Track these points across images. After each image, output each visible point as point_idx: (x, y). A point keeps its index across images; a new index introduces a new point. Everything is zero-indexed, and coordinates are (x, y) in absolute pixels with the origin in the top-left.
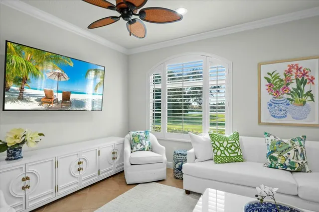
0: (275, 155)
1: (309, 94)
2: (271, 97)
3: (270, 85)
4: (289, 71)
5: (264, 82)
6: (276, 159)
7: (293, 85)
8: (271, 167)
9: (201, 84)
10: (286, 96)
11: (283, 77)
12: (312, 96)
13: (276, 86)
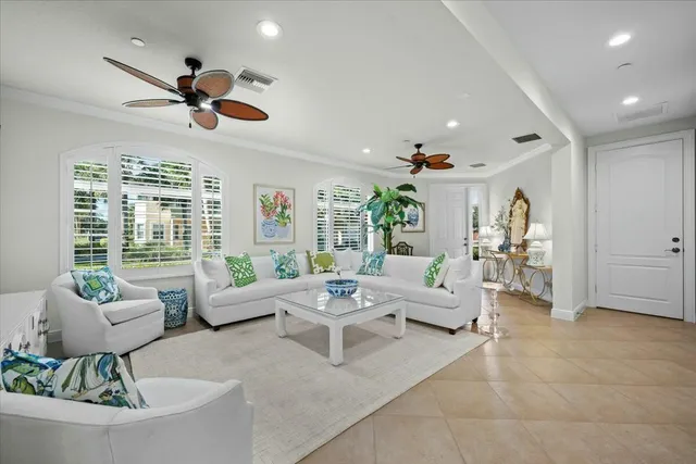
0: (283, 267)
1: (288, 217)
2: (264, 218)
3: (264, 207)
4: (276, 197)
5: (259, 204)
6: (284, 270)
7: (279, 209)
8: (281, 278)
9: (190, 195)
10: (274, 218)
11: (272, 201)
12: (289, 219)
13: (267, 209)
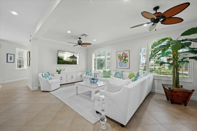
2: (119, 61)
4: (123, 54)
5: (118, 57)
7: (124, 58)
10: (122, 61)
11: (122, 56)
12: (127, 61)
13: (120, 58)
